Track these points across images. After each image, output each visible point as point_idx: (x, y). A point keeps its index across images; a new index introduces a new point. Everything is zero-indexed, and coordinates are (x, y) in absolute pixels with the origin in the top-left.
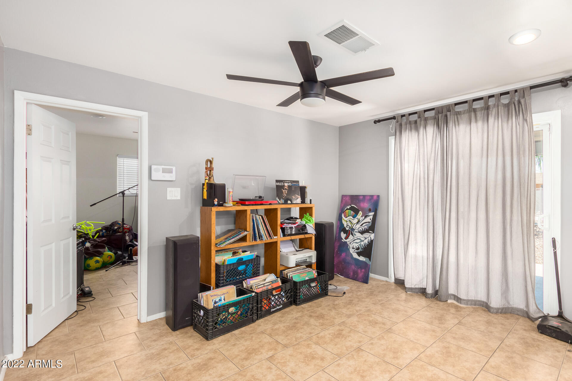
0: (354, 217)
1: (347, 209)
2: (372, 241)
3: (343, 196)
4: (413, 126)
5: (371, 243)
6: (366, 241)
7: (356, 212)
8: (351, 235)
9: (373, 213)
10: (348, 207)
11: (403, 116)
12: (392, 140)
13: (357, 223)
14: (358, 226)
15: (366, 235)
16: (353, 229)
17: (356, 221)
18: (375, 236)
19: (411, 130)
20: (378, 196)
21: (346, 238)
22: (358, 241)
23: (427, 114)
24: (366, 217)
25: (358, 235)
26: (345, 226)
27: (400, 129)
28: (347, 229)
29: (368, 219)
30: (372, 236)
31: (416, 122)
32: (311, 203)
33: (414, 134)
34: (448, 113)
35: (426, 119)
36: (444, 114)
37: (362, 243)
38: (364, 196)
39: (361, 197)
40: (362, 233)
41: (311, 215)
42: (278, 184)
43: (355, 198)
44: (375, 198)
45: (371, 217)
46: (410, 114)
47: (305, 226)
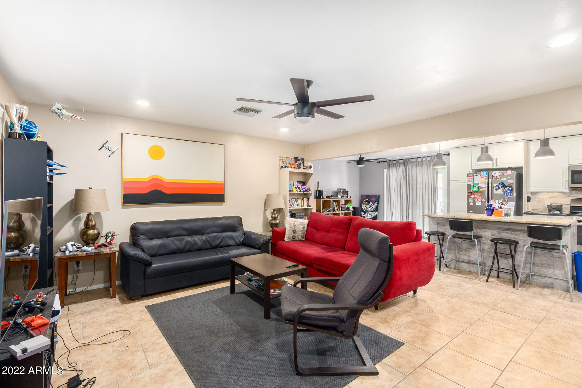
0: (368, 205)
1: (364, 201)
2: (376, 215)
3: (362, 195)
4: (394, 165)
5: (376, 216)
6: (374, 215)
7: (369, 202)
8: (366, 213)
9: (377, 203)
10: (365, 200)
11: (390, 161)
12: (385, 170)
13: (369, 207)
14: (370, 209)
15: (374, 212)
16: (367, 210)
17: (369, 206)
18: (378, 213)
19: (394, 167)
20: (379, 195)
21: (364, 214)
22: (370, 215)
23: (400, 161)
24: (373, 204)
25: (370, 213)
26: (363, 209)
27: (389, 166)
28: (364, 210)
29: (375, 206)
30: (377, 213)
31: (396, 164)
32: (351, 198)
33: (395, 169)
34: (408, 162)
35: (400, 163)
36: (407, 162)
37: (372, 216)
38: (373, 195)
39: (371, 196)
40: (372, 211)
41: (351, 203)
42: (338, 190)
43: (368, 196)
44: (378, 196)
45: (376, 204)
46: (393, 161)
47: (349, 207)
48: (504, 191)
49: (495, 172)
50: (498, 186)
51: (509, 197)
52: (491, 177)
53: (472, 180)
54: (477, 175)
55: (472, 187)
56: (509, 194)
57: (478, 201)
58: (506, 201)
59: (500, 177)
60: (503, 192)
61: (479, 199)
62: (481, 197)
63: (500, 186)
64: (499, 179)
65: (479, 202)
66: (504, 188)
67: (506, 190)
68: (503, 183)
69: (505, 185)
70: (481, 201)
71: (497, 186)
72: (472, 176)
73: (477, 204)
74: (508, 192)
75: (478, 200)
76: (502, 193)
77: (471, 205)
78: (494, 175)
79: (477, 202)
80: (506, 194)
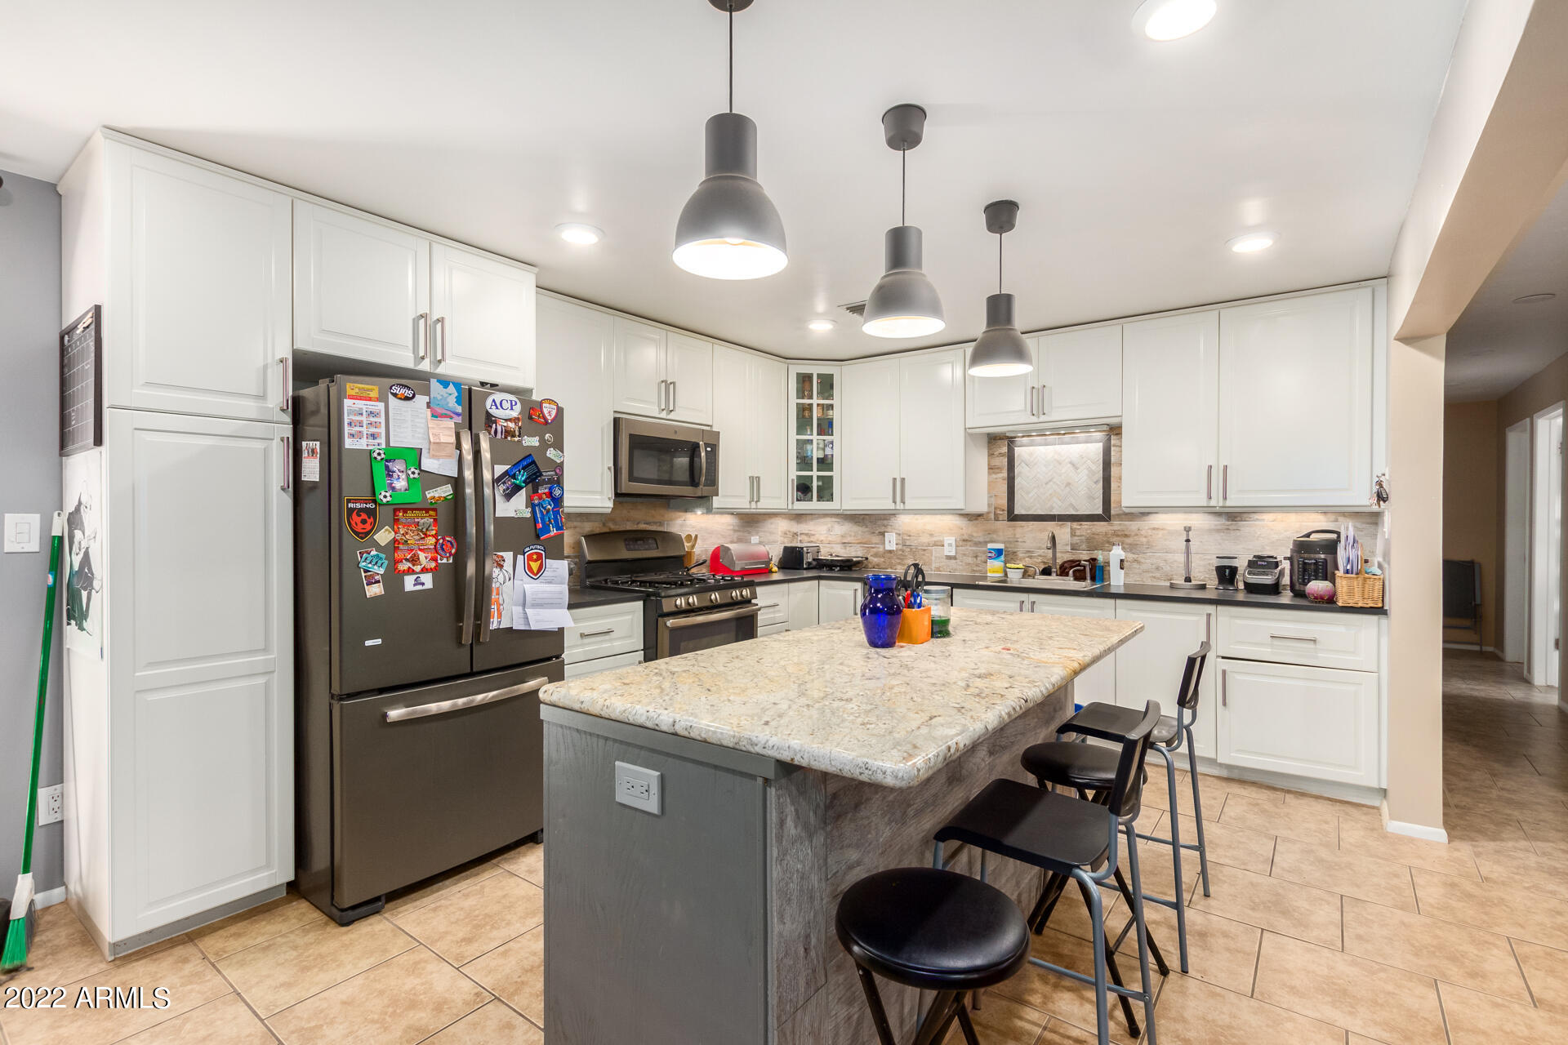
48: (533, 506)
49: (498, 397)
50: (514, 476)
51: (552, 534)
52: (479, 420)
53: (376, 425)
54: (409, 393)
55: (379, 470)
56: (550, 520)
57: (418, 568)
58: (539, 556)
59: (520, 428)
60: (529, 510)
61: (422, 556)
62: (435, 536)
63: (521, 478)
64: (514, 436)
65: (424, 570)
66: (535, 491)
67: (540, 498)
68: (533, 462)
69: (538, 473)
70: (433, 565)
71: (506, 473)
72: (374, 394)
73: (409, 584)
74: (548, 511)
75: (415, 560)
76: (527, 514)
77: (376, 598)
78: (493, 411)
79: (410, 571)
80: (542, 519)
